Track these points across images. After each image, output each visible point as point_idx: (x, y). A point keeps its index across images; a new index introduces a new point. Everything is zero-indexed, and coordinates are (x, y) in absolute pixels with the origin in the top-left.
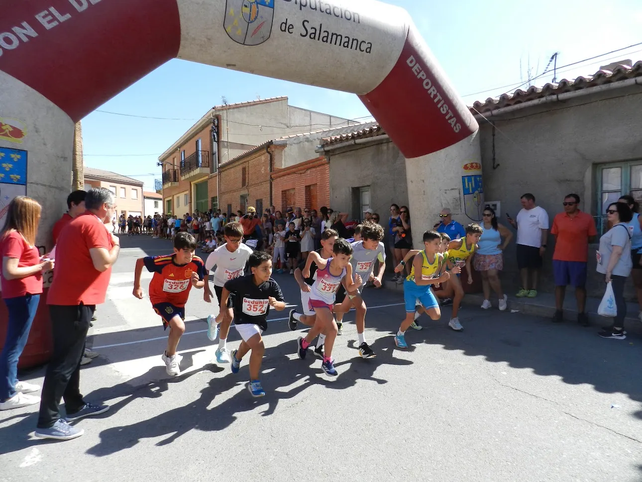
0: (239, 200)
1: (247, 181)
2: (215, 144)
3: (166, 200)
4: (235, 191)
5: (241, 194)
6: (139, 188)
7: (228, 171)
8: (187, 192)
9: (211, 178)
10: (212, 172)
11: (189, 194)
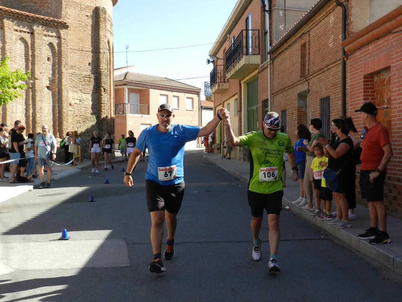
0: (296, 103)
1: (307, 68)
2: (267, 15)
3: (217, 109)
4: (291, 87)
5: (298, 92)
6: (195, 96)
7: (282, 56)
8: (237, 97)
9: (263, 70)
10: (263, 60)
11: (239, 100)
